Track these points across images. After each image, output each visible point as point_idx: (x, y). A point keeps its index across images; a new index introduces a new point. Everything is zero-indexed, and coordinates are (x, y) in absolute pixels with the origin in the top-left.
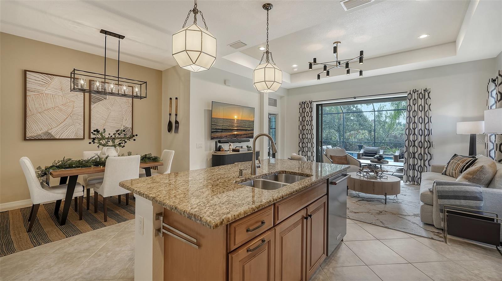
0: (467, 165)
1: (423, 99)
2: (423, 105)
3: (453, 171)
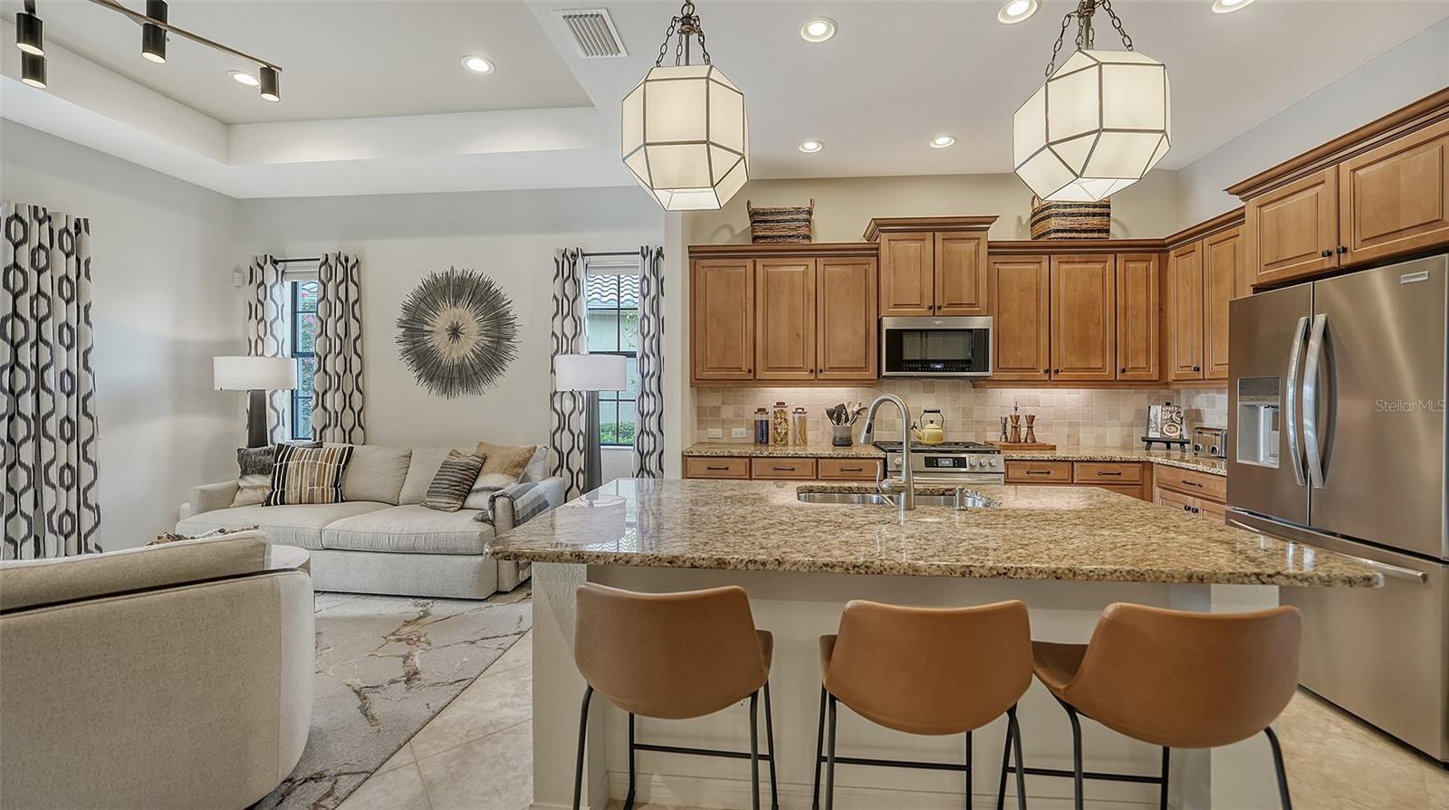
0: (341, 465)
1: (73, 259)
2: (73, 277)
3: (315, 487)
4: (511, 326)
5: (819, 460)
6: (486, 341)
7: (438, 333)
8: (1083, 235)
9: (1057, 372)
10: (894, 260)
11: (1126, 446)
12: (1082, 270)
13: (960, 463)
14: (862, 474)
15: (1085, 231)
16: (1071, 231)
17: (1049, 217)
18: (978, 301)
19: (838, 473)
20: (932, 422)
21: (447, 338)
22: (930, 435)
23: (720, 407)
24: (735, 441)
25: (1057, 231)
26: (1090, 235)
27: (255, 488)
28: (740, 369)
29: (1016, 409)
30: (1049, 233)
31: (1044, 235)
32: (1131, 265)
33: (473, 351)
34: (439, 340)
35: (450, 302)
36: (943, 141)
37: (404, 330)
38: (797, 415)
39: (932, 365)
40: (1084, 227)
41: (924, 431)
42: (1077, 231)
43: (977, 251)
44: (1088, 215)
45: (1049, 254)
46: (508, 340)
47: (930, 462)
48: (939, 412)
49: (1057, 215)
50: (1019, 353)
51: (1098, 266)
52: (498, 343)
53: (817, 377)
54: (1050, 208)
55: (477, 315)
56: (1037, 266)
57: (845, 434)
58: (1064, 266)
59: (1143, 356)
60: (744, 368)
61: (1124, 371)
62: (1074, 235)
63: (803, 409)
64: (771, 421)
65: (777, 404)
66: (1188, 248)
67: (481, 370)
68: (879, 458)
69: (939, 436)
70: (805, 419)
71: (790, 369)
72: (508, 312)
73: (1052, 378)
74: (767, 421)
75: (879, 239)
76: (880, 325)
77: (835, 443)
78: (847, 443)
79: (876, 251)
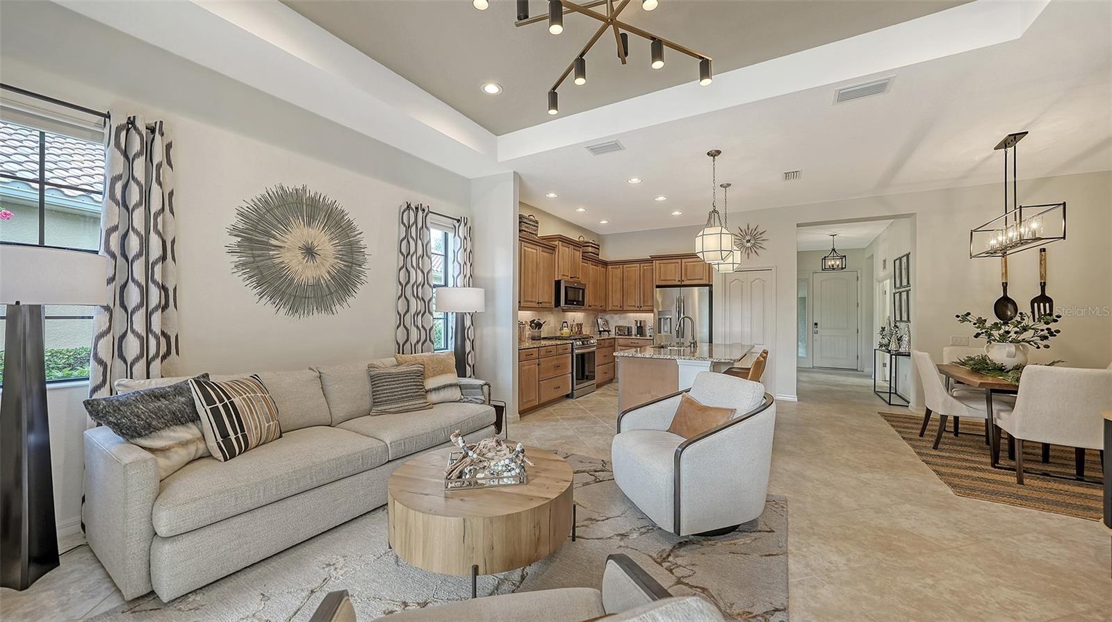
4: (361, 254)
6: (341, 264)
7: (288, 249)
8: (596, 256)
10: (563, 254)
12: (594, 268)
18: (580, 277)
20: (566, 327)
21: (300, 257)
22: (566, 332)
25: (590, 252)
27: (184, 444)
32: (602, 269)
33: (329, 273)
34: (291, 259)
35: (303, 221)
36: (581, 210)
37: (239, 239)
39: (574, 303)
40: (596, 252)
46: (360, 266)
49: (595, 247)
51: (598, 267)
52: (351, 267)
53: (540, 306)
55: (332, 239)
58: (592, 266)
59: (603, 301)
61: (601, 306)
66: (617, 266)
67: (336, 291)
71: (531, 302)
72: (359, 241)
75: (556, 243)
76: (558, 283)
77: (533, 338)
78: (540, 339)
79: (553, 248)
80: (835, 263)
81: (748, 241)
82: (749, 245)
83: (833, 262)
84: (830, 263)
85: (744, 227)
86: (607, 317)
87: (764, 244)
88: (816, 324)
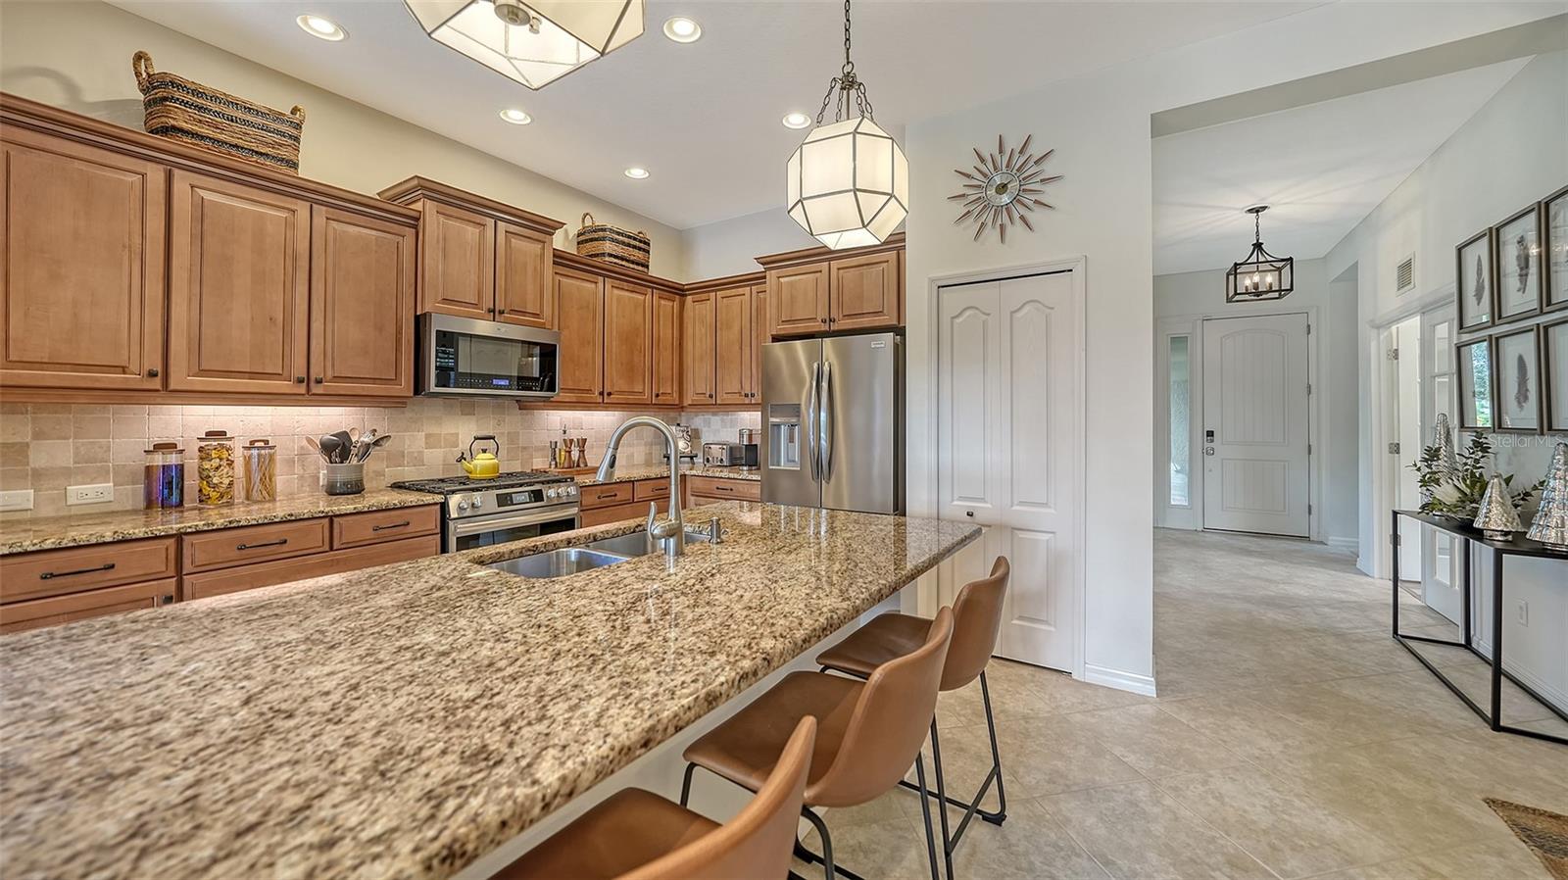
5: (335, 519)
8: (631, 266)
9: (609, 394)
10: (445, 239)
11: (648, 463)
12: (630, 298)
13: (537, 496)
14: (409, 529)
15: (633, 262)
16: (622, 259)
17: (603, 239)
18: (542, 311)
19: (369, 534)
20: (484, 451)
22: (485, 469)
23: (27, 445)
24: (74, 511)
25: (611, 255)
26: (636, 267)
28: (124, 370)
29: (565, 432)
30: (603, 254)
31: (597, 255)
32: (663, 302)
36: (517, 116)
38: (255, 452)
39: (495, 382)
40: (632, 258)
41: (475, 462)
42: (627, 261)
43: (542, 255)
44: (634, 247)
45: (604, 276)
47: (503, 500)
48: (493, 438)
49: (613, 240)
50: (577, 373)
51: (641, 297)
53: (309, 390)
54: (604, 230)
56: (593, 285)
57: (353, 477)
58: (616, 291)
59: (670, 383)
60: (134, 367)
61: (657, 395)
62: (624, 263)
63: (266, 442)
64: (192, 463)
65: (208, 434)
66: (704, 296)
68: (436, 504)
69: (496, 468)
70: (271, 457)
71: (253, 375)
73: (603, 400)
74: (181, 468)
75: (418, 206)
76: (420, 322)
77: (332, 491)
78: (356, 489)
79: (415, 222)
80: (1262, 279)
81: (1002, 188)
82: (1005, 199)
83: (1256, 278)
84: (1247, 282)
85: (989, 149)
86: (698, 422)
87: (1050, 194)
88: (1210, 434)
